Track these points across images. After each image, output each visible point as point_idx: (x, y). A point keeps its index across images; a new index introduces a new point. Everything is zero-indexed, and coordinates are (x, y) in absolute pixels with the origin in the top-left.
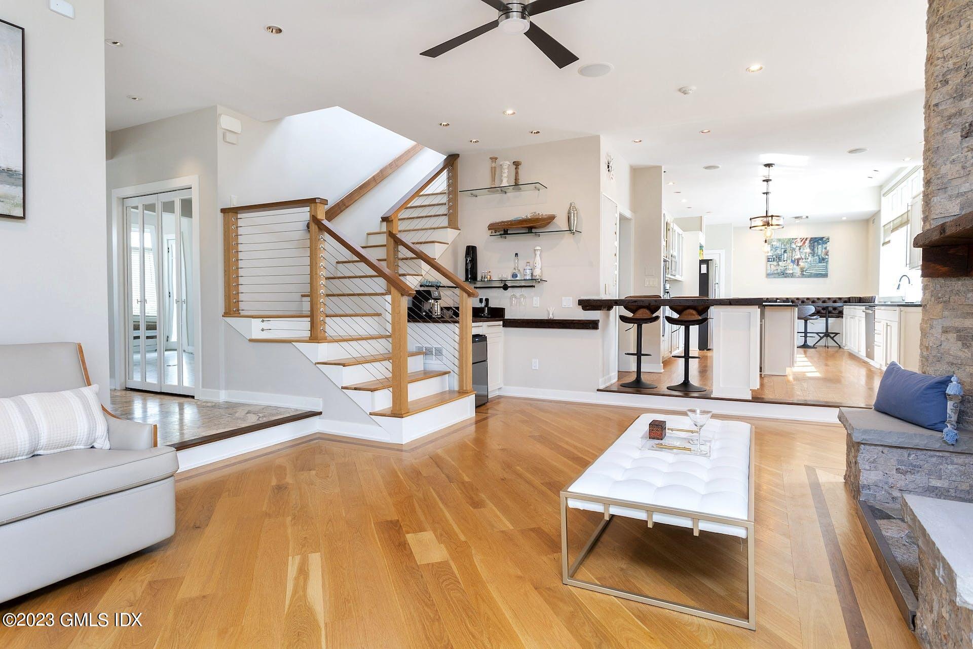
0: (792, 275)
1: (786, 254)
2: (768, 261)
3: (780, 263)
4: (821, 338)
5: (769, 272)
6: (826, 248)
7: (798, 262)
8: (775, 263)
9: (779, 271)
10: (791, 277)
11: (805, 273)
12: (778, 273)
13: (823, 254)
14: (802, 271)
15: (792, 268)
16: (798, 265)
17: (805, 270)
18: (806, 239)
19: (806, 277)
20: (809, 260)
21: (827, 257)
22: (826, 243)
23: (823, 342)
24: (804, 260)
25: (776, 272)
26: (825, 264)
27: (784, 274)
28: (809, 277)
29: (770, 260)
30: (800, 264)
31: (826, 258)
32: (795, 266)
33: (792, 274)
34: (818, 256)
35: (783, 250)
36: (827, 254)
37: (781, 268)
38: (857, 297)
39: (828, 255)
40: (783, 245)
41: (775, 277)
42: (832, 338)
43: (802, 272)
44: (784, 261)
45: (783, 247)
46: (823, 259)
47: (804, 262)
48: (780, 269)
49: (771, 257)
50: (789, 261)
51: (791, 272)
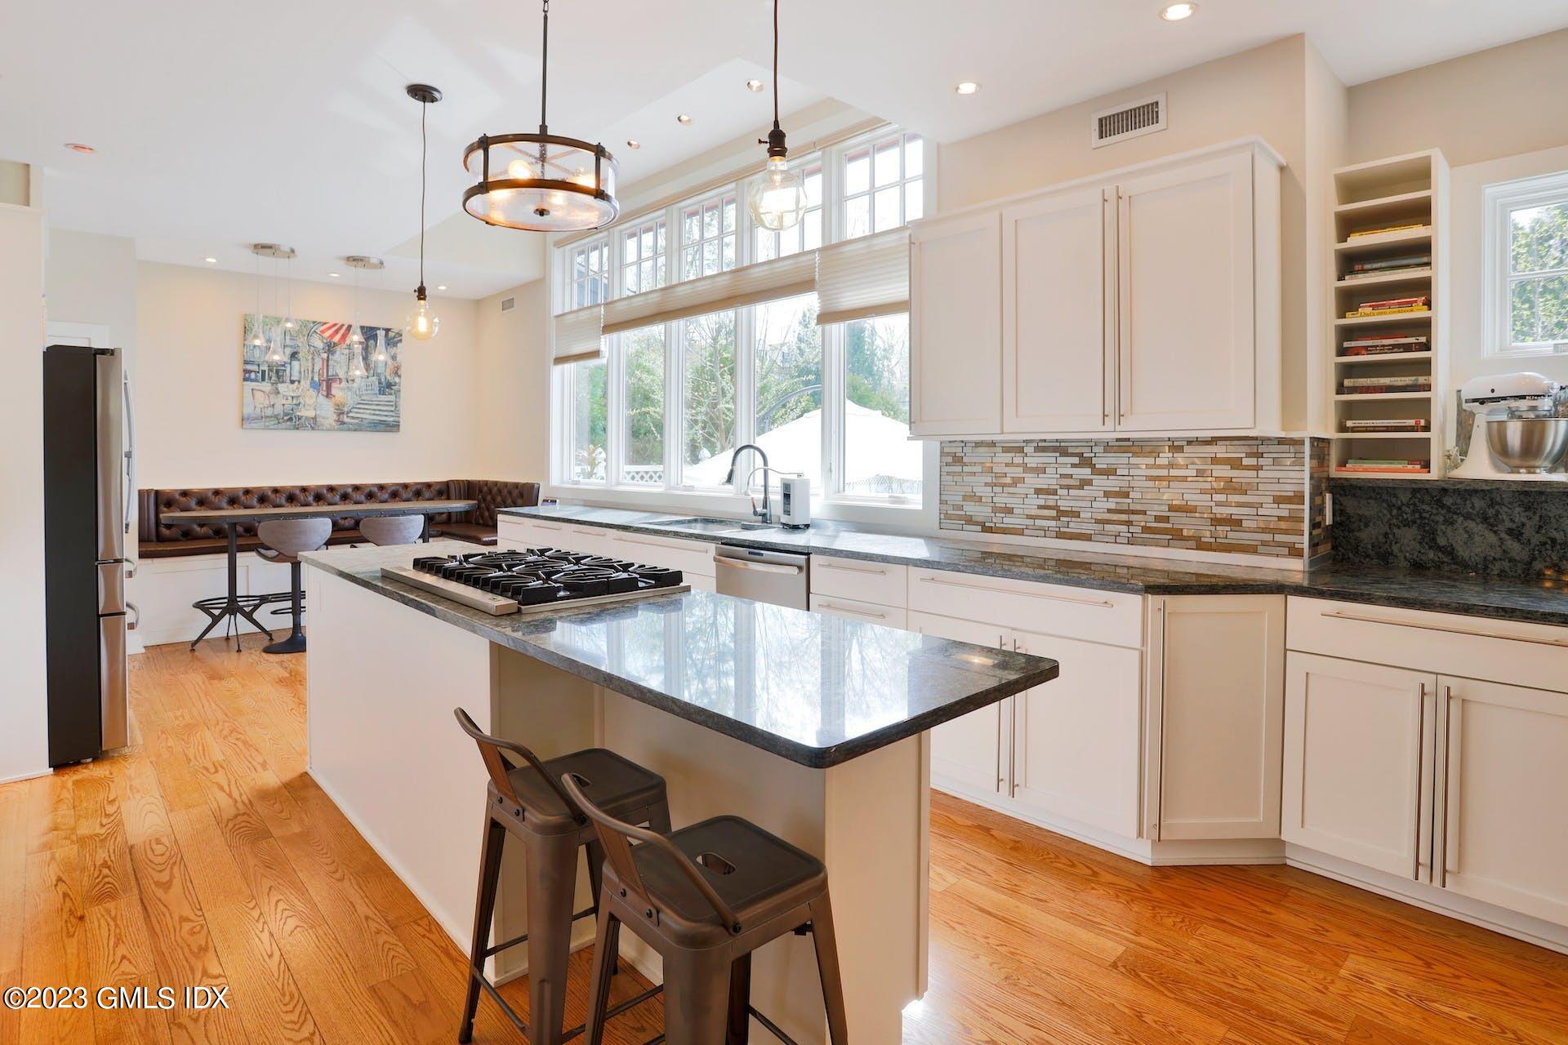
0: (314, 424)
1: (295, 364)
2: (245, 379)
3: (282, 387)
5: (248, 410)
6: (394, 358)
7: (329, 388)
8: (266, 386)
9: (278, 410)
10: (313, 428)
11: (346, 420)
12: (276, 416)
13: (388, 370)
14: (340, 413)
15: (314, 404)
16: (328, 395)
17: (346, 410)
18: (342, 325)
19: (349, 430)
20: (355, 385)
21: (397, 380)
22: (395, 344)
24: (344, 384)
25: (269, 412)
26: (392, 398)
27: (291, 420)
28: (355, 430)
29: (253, 375)
30: (334, 391)
31: (395, 384)
32: (322, 399)
33: (314, 419)
34: (378, 375)
35: (289, 351)
36: (396, 373)
37: (284, 402)
38: (463, 481)
39: (400, 376)
40: (288, 338)
41: (267, 428)
43: (339, 415)
44: (292, 382)
45: (288, 342)
46: (390, 385)
47: (343, 389)
48: (281, 404)
49: (255, 368)
50: (305, 384)
51: (311, 414)
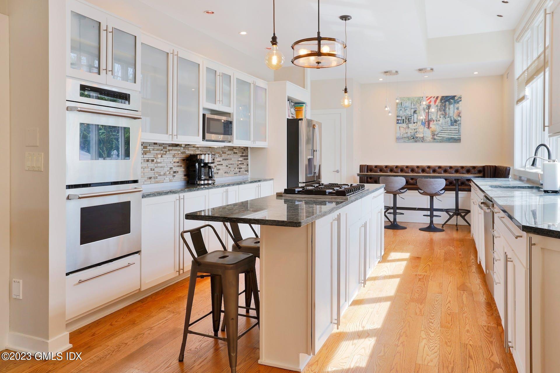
0: (423, 140)
1: (415, 115)
2: (397, 123)
3: (410, 125)
4: (451, 217)
5: (398, 135)
6: (458, 109)
7: (429, 124)
8: (404, 125)
9: (409, 135)
10: (422, 142)
11: (436, 138)
12: (408, 137)
13: (455, 115)
14: (434, 135)
15: (423, 132)
16: (429, 127)
17: (436, 133)
18: (437, 97)
19: (437, 142)
20: (440, 122)
21: (459, 119)
22: (458, 102)
23: (453, 221)
24: (435, 122)
25: (405, 135)
26: (457, 127)
27: (414, 139)
28: (440, 142)
29: (400, 121)
30: (431, 126)
31: (458, 121)
32: (426, 129)
33: (423, 138)
34: (450, 117)
35: (413, 110)
36: (459, 116)
37: (411, 131)
38: (493, 166)
39: (460, 117)
40: (412, 105)
41: (404, 142)
42: (463, 217)
43: (433, 136)
44: (414, 123)
45: (413, 107)
46: (456, 121)
47: (435, 125)
48: (410, 132)
49: (400, 118)
50: (419, 123)
51: (421, 136)
